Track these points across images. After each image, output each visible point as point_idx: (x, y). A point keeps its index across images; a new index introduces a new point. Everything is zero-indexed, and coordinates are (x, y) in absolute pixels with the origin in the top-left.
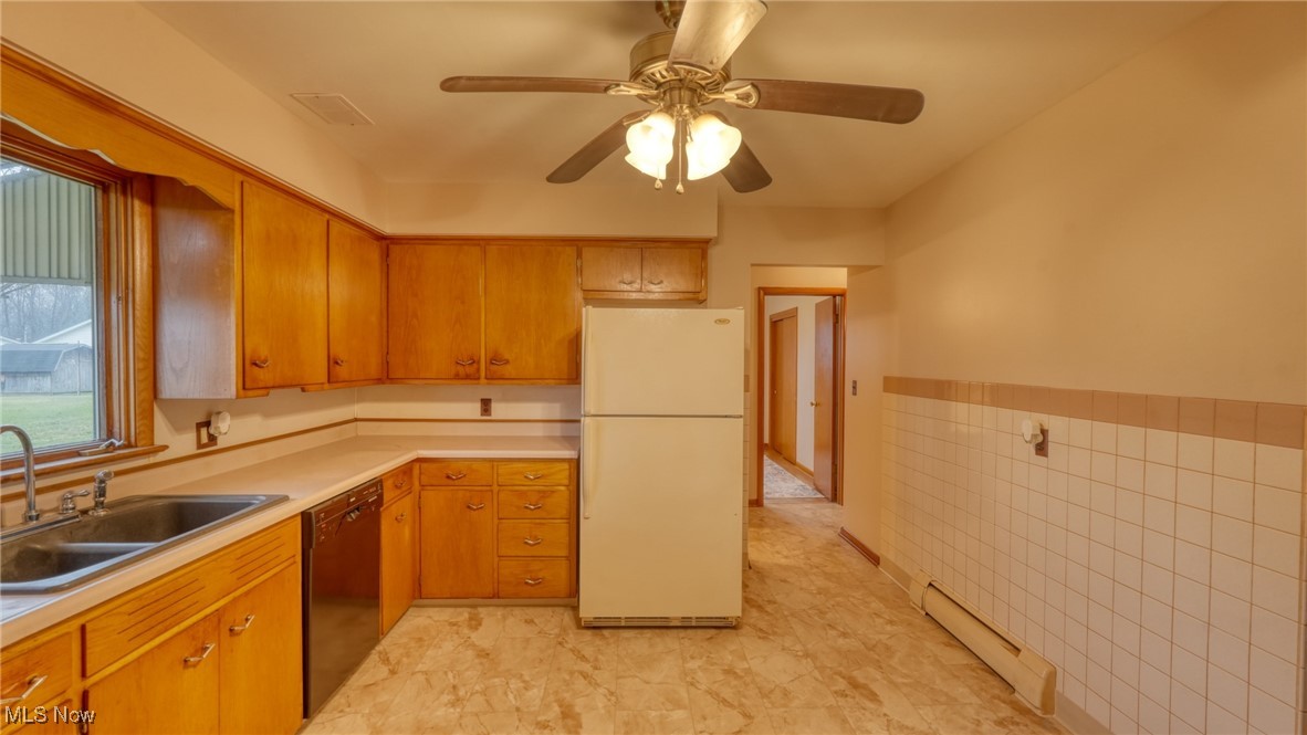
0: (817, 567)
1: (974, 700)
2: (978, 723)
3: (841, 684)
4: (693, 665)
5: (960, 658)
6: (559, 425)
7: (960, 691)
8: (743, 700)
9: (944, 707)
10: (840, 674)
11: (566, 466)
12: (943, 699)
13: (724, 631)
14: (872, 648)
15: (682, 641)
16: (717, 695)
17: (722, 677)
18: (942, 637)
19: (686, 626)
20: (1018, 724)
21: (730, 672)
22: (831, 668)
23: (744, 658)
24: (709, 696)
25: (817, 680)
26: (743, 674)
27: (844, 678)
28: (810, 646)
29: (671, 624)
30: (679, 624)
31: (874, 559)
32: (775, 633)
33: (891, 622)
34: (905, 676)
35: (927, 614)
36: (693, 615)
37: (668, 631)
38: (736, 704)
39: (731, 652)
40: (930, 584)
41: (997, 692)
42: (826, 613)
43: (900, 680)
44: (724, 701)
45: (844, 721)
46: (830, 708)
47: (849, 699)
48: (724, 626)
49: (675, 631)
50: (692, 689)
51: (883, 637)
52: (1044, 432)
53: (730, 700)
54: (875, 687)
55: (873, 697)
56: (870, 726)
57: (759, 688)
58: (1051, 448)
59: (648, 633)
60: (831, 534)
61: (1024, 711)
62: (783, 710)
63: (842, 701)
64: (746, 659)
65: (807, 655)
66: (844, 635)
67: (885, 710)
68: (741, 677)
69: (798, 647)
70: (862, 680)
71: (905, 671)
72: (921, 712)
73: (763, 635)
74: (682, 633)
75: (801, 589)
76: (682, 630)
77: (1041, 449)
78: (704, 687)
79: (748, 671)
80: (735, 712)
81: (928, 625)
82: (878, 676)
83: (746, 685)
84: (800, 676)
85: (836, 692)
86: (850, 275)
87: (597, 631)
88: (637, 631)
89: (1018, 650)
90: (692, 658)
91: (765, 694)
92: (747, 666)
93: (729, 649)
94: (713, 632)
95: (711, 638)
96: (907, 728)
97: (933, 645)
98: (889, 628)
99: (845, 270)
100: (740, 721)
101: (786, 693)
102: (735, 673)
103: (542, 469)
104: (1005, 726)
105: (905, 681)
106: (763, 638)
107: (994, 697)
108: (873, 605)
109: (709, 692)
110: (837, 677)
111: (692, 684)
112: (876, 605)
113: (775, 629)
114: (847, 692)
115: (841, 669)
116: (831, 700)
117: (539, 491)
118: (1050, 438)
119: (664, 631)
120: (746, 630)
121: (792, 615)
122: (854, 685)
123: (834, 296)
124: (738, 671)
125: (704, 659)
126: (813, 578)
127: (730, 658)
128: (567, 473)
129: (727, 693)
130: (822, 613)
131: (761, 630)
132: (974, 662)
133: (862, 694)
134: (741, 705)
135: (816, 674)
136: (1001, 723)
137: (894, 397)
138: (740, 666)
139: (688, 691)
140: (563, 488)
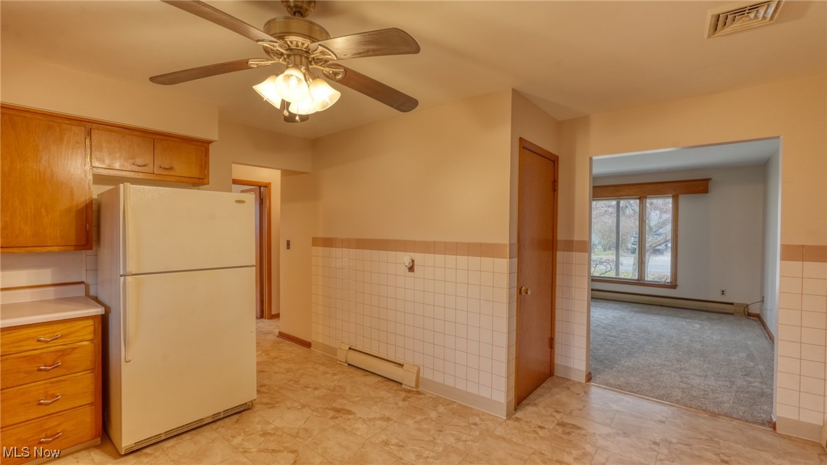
0: (277, 358)
1: (390, 395)
2: (397, 404)
3: (331, 413)
4: (236, 441)
5: (374, 379)
6: (52, 288)
7: (383, 393)
8: (285, 445)
9: (380, 403)
10: (327, 408)
11: (91, 322)
12: (378, 400)
13: (244, 413)
14: (334, 390)
15: (218, 430)
16: (267, 449)
17: (262, 439)
18: (362, 373)
19: (216, 419)
20: (410, 397)
21: (264, 434)
22: (321, 408)
23: (269, 423)
24: (262, 453)
25: (317, 416)
26: (274, 432)
27: (330, 410)
28: (302, 401)
29: (204, 423)
30: (211, 420)
31: (307, 345)
32: (277, 402)
33: (334, 374)
34: (357, 397)
35: (349, 364)
36: (221, 410)
37: (202, 429)
38: (282, 449)
39: (258, 423)
40: (350, 348)
41: (395, 388)
42: (299, 381)
43: (356, 399)
44: (274, 451)
45: (344, 430)
46: (333, 427)
47: (339, 418)
48: (243, 410)
49: (208, 427)
50: (247, 454)
51: (336, 383)
52: (413, 261)
53: (276, 449)
54: (348, 407)
55: (349, 412)
56: (357, 426)
57: (289, 434)
58: (416, 268)
59: (187, 436)
60: (272, 338)
61: (409, 391)
62: (310, 439)
63: (337, 421)
64: (270, 423)
65: (304, 406)
66: (316, 389)
67: (358, 416)
68: (274, 434)
69: (296, 404)
70: (339, 407)
71: (356, 395)
72: (374, 409)
73: (271, 405)
74: (214, 426)
75: (276, 373)
76: (214, 424)
77: (411, 269)
78: (254, 450)
79: (276, 429)
80: (285, 453)
81: (352, 370)
82: (346, 402)
83: (281, 436)
84: (308, 418)
85: (331, 418)
86: (282, 175)
87: (139, 453)
88: (175, 439)
89: (403, 365)
90: (233, 437)
91: (296, 436)
92: (273, 426)
93: (255, 421)
94: (236, 416)
95: (238, 420)
96: (372, 419)
97: (359, 378)
98: (335, 377)
99: (280, 171)
100: (291, 456)
101: (306, 430)
102: (269, 433)
103: (60, 331)
104: (407, 400)
105: (358, 399)
106: (273, 407)
107: (396, 390)
108: (320, 369)
109: (261, 451)
110: (326, 411)
111: (245, 452)
112: (321, 368)
113: (277, 400)
114: (336, 416)
115: (326, 406)
116: (332, 423)
117: (57, 351)
118: (415, 264)
119: (199, 430)
120: (257, 407)
121: (280, 388)
122: (338, 411)
123: (260, 187)
124: (270, 431)
125: (242, 434)
126: (278, 364)
127: (259, 426)
128: (91, 329)
129: (272, 446)
130: (297, 382)
131: (267, 404)
132: (380, 379)
133: (344, 414)
134: (286, 448)
135: (315, 413)
136: (404, 400)
137: (320, 249)
138: (269, 428)
139: (245, 457)
140: (85, 343)
